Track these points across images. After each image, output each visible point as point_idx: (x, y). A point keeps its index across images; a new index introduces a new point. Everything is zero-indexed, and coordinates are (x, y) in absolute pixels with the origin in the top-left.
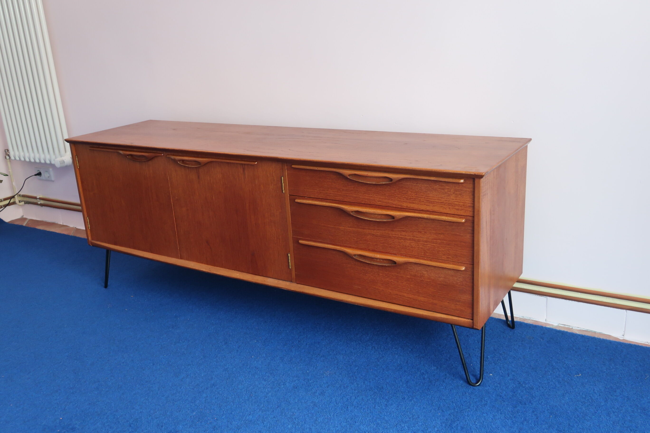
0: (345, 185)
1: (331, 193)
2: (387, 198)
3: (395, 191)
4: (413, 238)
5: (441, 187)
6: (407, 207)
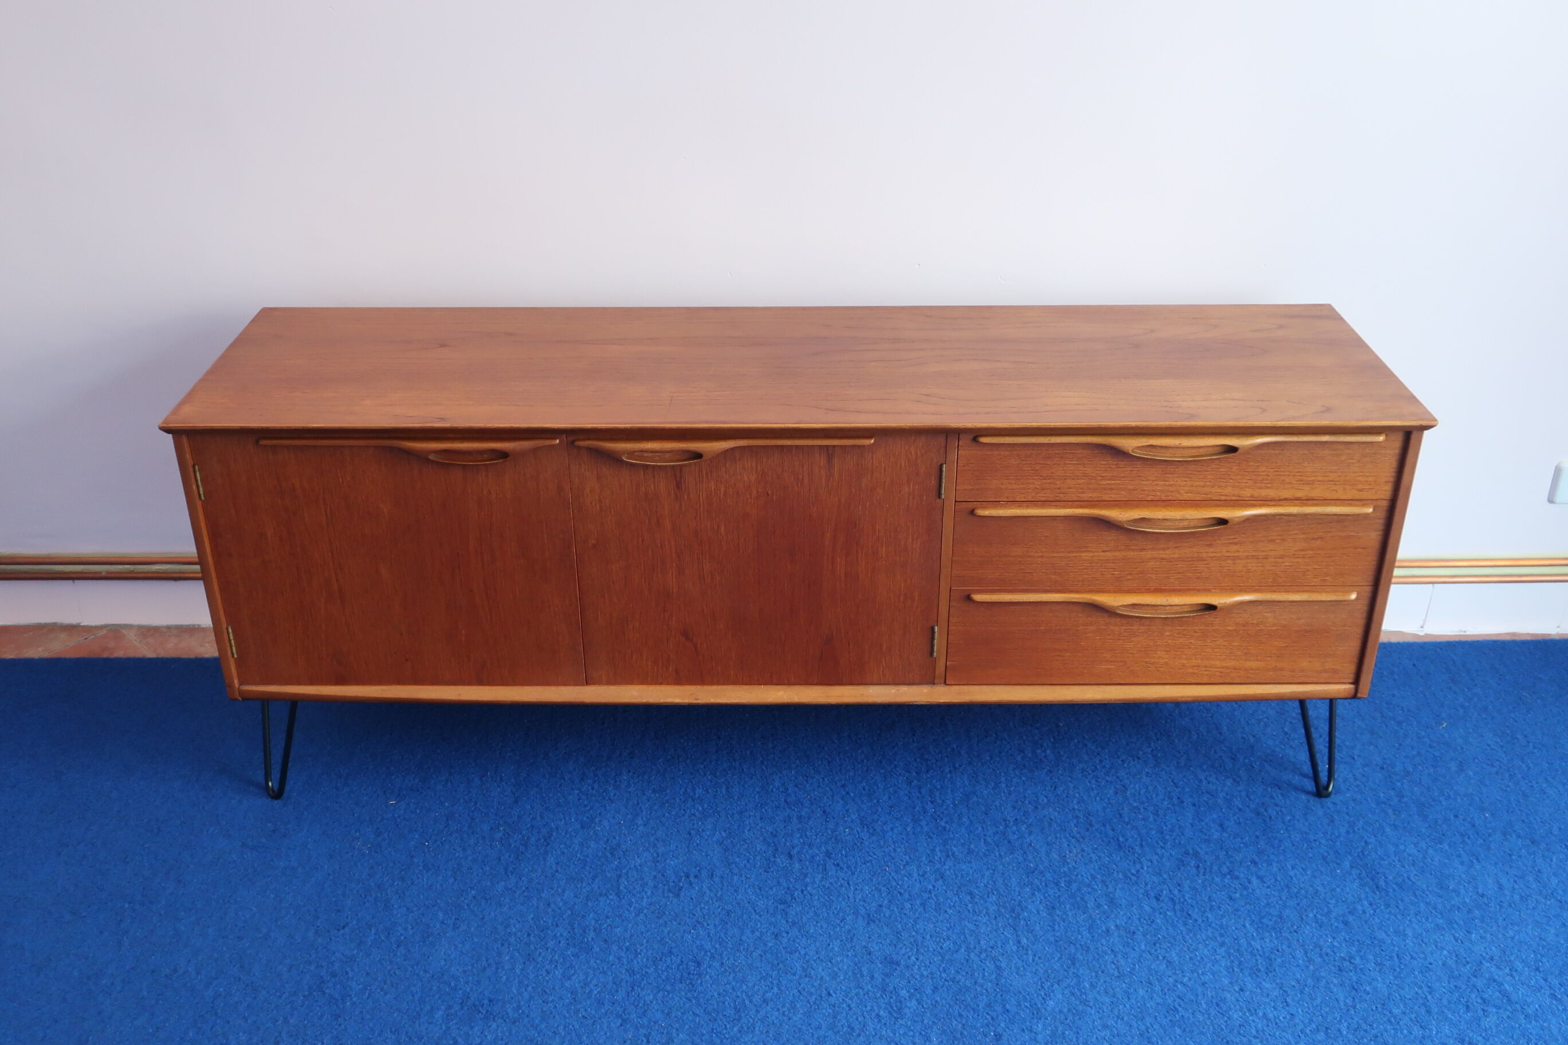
1: (1069, 488)
3: (1234, 469)
4: (1255, 554)
5: (1334, 452)
6: (1252, 496)
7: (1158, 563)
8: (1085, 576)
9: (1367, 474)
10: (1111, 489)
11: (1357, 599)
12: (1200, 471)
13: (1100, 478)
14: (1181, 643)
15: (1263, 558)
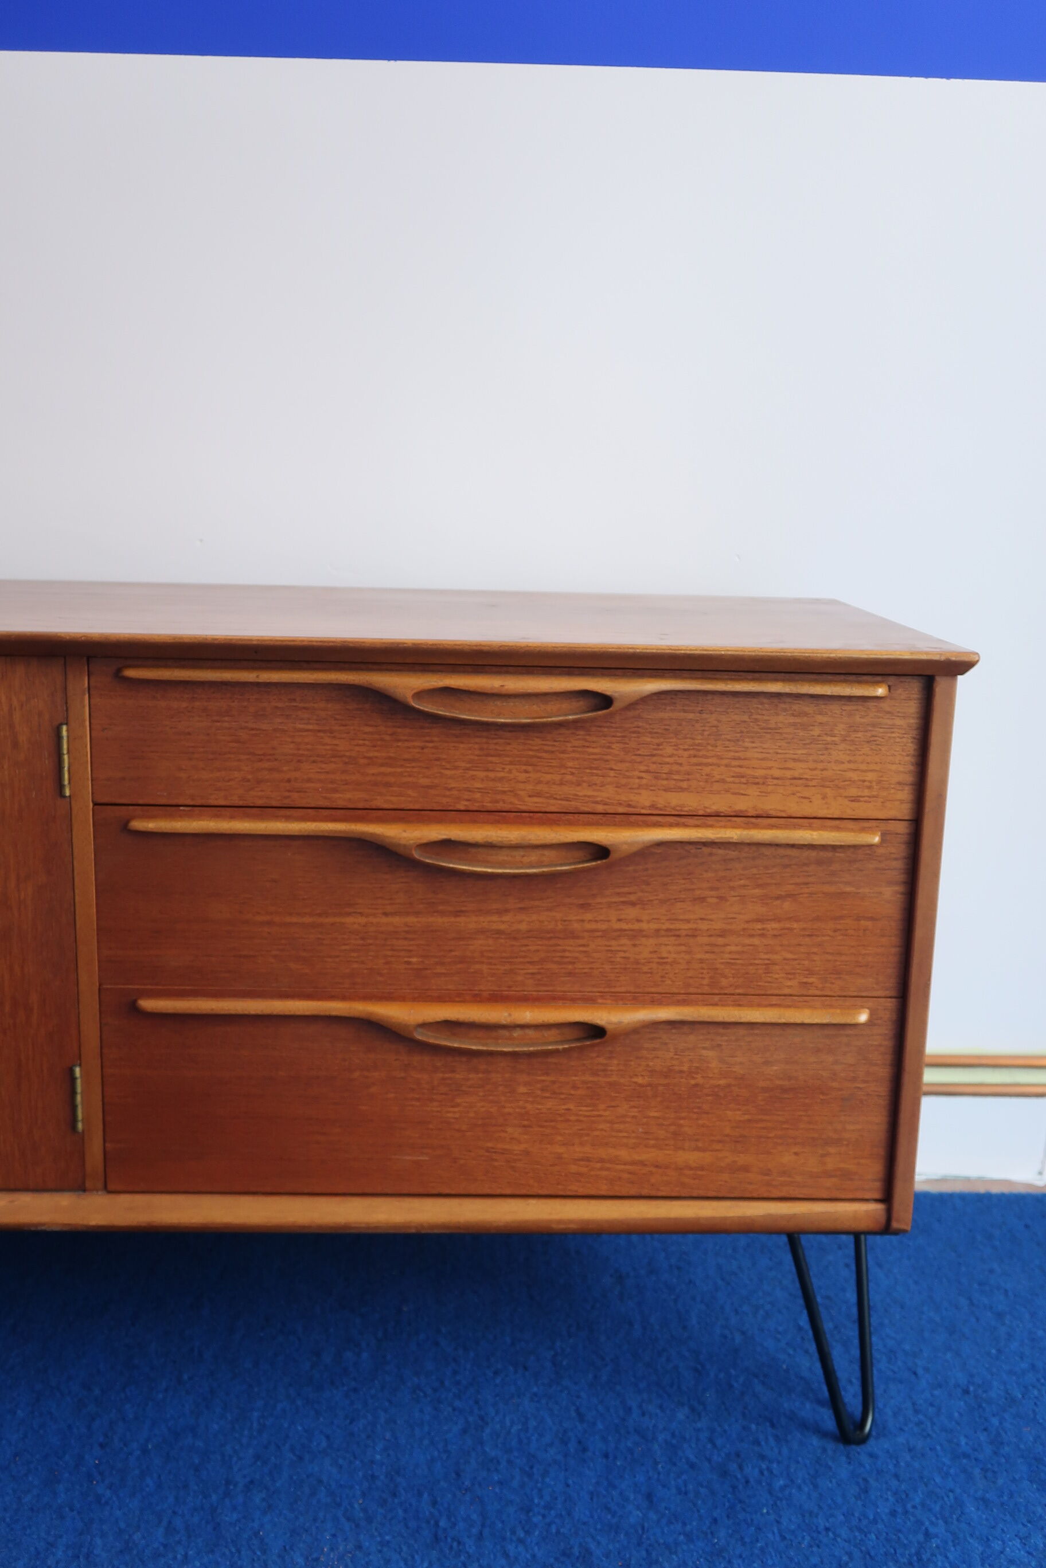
0: (382, 740)
1: (309, 780)
2: (569, 777)
3: (609, 747)
4: (672, 927)
5: (798, 720)
6: (653, 806)
7: (490, 942)
8: (355, 966)
9: (863, 767)
10: (388, 785)
11: (869, 1023)
12: (553, 752)
13: (365, 761)
14: (550, 1109)
15: (687, 935)
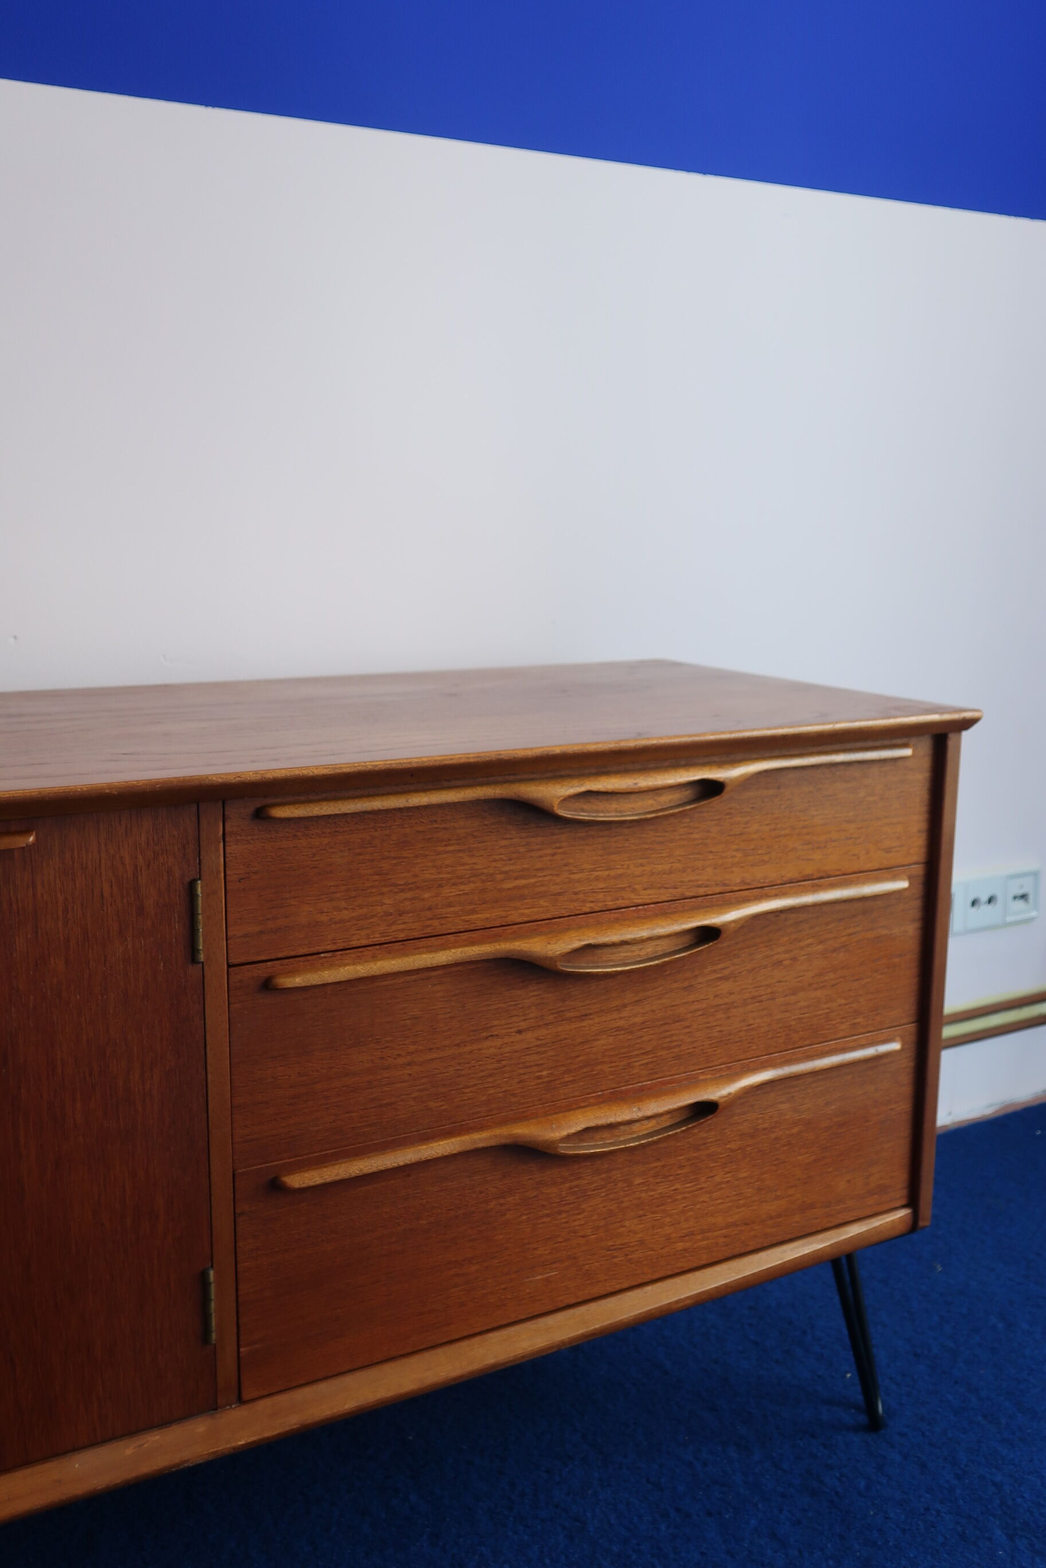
1: (449, 905)
2: (676, 865)
4: (757, 994)
5: (849, 785)
7: (611, 1039)
11: (900, 1049)
13: (502, 876)
14: (661, 1193)
15: (768, 999)
